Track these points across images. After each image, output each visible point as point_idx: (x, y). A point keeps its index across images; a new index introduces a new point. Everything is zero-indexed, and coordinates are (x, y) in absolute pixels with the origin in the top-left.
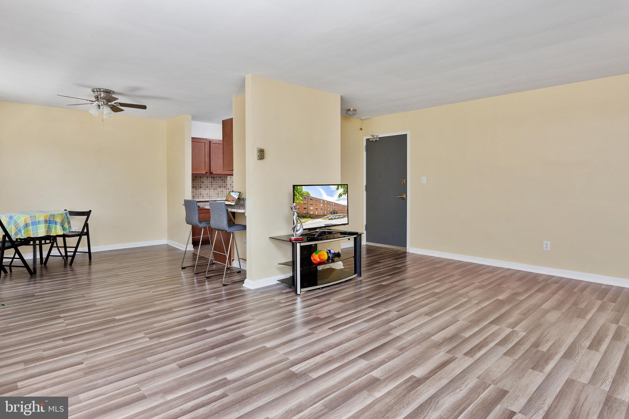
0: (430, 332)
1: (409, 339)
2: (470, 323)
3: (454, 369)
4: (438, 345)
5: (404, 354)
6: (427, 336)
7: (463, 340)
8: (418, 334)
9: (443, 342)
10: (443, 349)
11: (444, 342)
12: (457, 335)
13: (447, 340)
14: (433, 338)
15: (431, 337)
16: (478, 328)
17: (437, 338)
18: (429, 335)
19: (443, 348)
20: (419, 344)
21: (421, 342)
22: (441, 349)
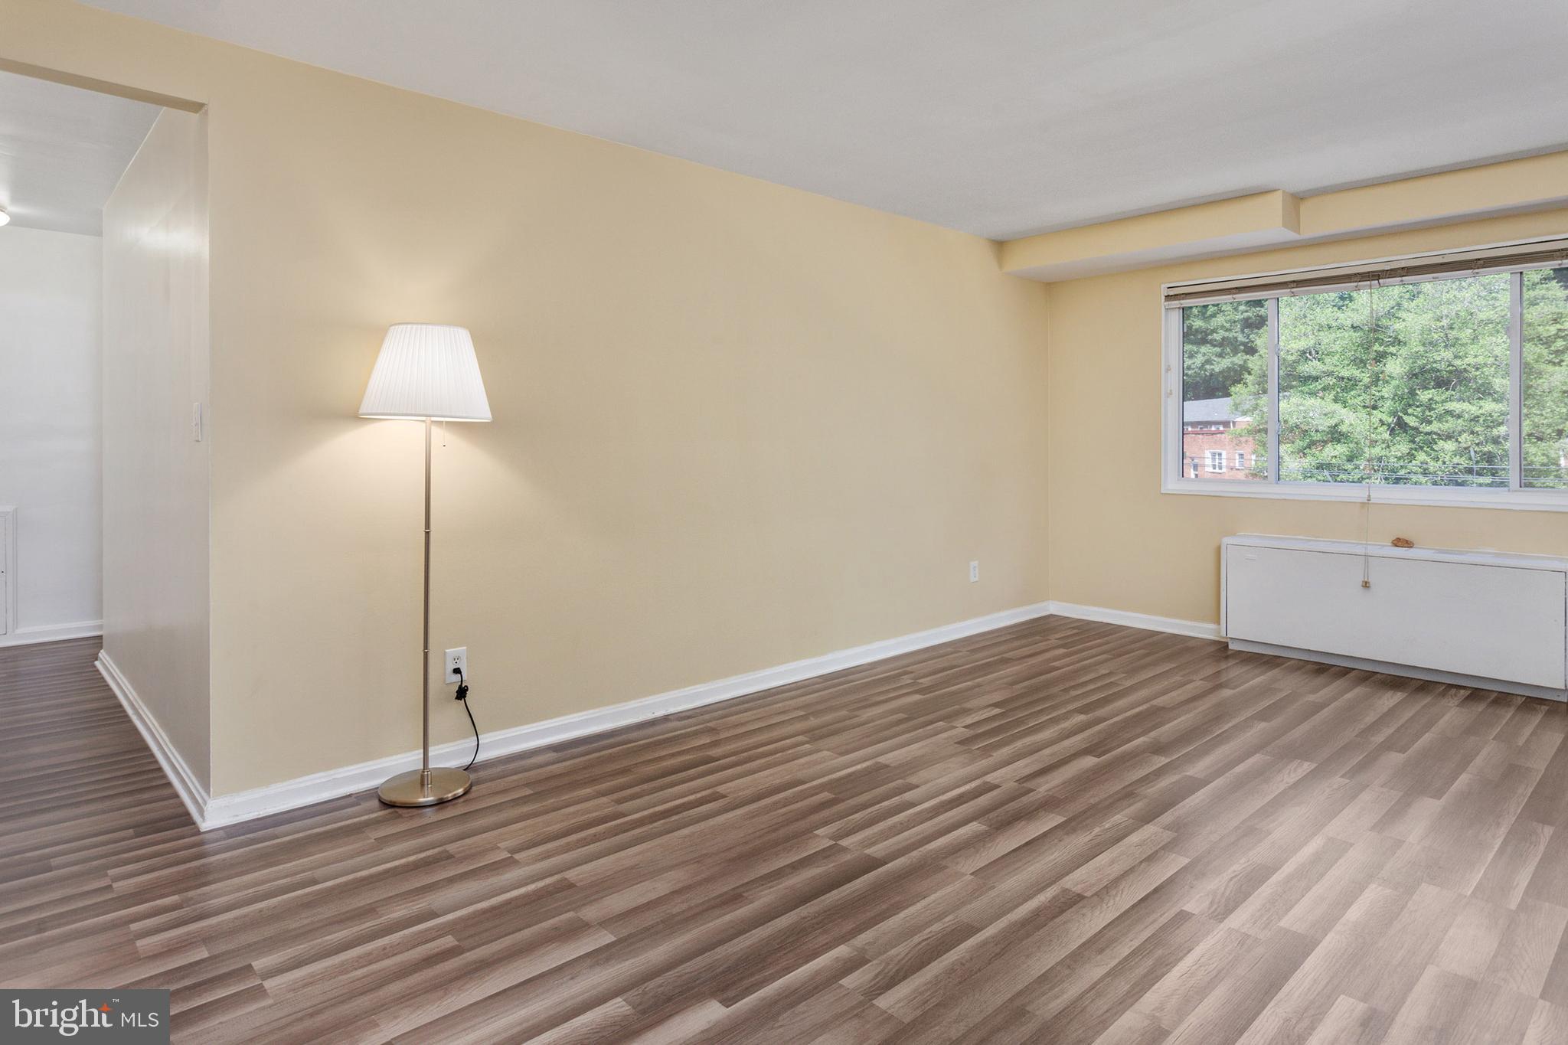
0: (1067, 834)
1: (1118, 817)
2: (944, 863)
3: (1026, 766)
4: (1050, 804)
5: (1122, 787)
6: (1073, 824)
7: (987, 816)
8: (1097, 830)
9: (1037, 809)
10: (1039, 796)
11: (1033, 812)
12: (997, 829)
13: (1026, 815)
14: (1060, 819)
15: (1065, 822)
16: (931, 848)
17: (1050, 821)
18: (1068, 827)
19: (1039, 799)
20: (1094, 806)
21: (1089, 809)
22: (1044, 797)
